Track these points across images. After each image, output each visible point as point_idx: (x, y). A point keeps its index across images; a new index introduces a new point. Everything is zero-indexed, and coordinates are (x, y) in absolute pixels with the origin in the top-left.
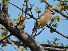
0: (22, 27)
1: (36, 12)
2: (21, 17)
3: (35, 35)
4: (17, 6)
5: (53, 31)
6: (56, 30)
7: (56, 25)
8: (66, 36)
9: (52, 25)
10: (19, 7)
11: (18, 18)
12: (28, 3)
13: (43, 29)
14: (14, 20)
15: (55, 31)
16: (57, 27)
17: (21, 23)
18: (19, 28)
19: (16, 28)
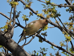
0: (10, 35)
1: (24, 20)
2: (9, 25)
3: (25, 45)
4: (3, 14)
5: (43, 40)
6: (46, 39)
7: (45, 33)
8: (56, 46)
9: (41, 34)
10: (4, 15)
11: (5, 26)
12: (15, 9)
13: (33, 38)
14: (2, 28)
15: (44, 40)
16: (46, 35)
17: (9, 31)
18: (7, 36)
19: (4, 36)
